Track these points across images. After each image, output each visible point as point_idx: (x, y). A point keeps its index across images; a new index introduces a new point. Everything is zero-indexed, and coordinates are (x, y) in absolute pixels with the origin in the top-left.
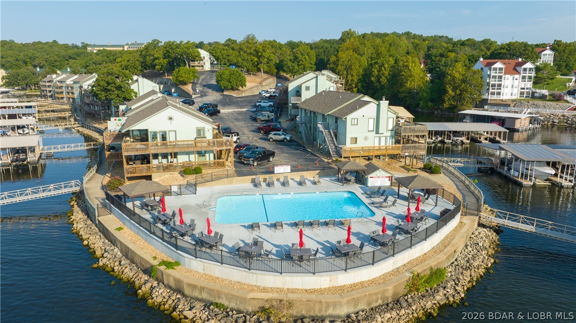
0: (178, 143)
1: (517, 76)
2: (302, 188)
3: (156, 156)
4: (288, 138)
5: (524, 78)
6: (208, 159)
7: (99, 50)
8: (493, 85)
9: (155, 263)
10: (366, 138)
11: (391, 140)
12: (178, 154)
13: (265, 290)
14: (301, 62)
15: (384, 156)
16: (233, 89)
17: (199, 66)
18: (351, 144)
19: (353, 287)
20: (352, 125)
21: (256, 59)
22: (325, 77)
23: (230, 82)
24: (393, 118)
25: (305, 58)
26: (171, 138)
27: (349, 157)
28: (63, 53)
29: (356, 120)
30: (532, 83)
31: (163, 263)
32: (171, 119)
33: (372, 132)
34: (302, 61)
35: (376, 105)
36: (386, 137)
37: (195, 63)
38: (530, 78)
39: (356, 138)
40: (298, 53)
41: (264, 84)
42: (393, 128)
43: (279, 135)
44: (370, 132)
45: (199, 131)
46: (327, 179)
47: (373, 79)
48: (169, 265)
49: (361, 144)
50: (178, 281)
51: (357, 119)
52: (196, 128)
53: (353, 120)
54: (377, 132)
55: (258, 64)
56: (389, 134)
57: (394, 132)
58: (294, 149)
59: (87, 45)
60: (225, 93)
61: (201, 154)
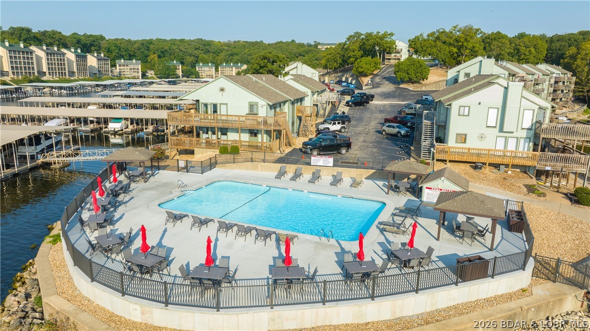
0: (230, 118)
3: (207, 130)
4: (403, 132)
6: (260, 140)
7: (327, 48)
10: (482, 137)
11: (527, 144)
12: (228, 130)
14: (523, 56)
15: (507, 166)
16: (411, 81)
17: (395, 59)
18: (456, 142)
20: (459, 115)
21: (455, 50)
23: (408, 74)
24: (534, 111)
25: (530, 51)
26: (222, 110)
27: (446, 161)
28: (295, 51)
29: (467, 109)
31: (57, 235)
32: (222, 90)
33: (493, 129)
34: (525, 54)
35: (503, 89)
36: (517, 138)
37: (390, 56)
39: (466, 135)
40: (521, 44)
42: (532, 125)
43: (394, 127)
44: (489, 129)
45: (252, 106)
49: (473, 143)
51: (469, 107)
52: (249, 102)
53: (462, 109)
54: (501, 130)
55: (459, 56)
56: (524, 134)
57: (533, 132)
59: (319, 44)
60: (401, 86)
61: (254, 133)
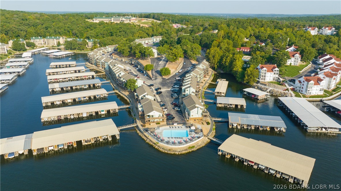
1: (272, 73)
2: (179, 128)
4: (179, 110)
5: (275, 73)
8: (263, 76)
9: (155, 143)
12: (155, 119)
13: (170, 147)
19: (180, 148)
22: (201, 66)
23: (165, 73)
27: (191, 120)
30: (278, 75)
31: (156, 143)
32: (154, 113)
35: (198, 108)
36: (200, 115)
38: (277, 73)
39: (193, 115)
41: (177, 69)
42: (202, 113)
43: (177, 109)
44: (196, 114)
46: (184, 126)
47: (223, 62)
48: (157, 143)
49: (194, 117)
50: (159, 145)
53: (192, 112)
58: (180, 114)
60: (163, 77)
61: (160, 119)
